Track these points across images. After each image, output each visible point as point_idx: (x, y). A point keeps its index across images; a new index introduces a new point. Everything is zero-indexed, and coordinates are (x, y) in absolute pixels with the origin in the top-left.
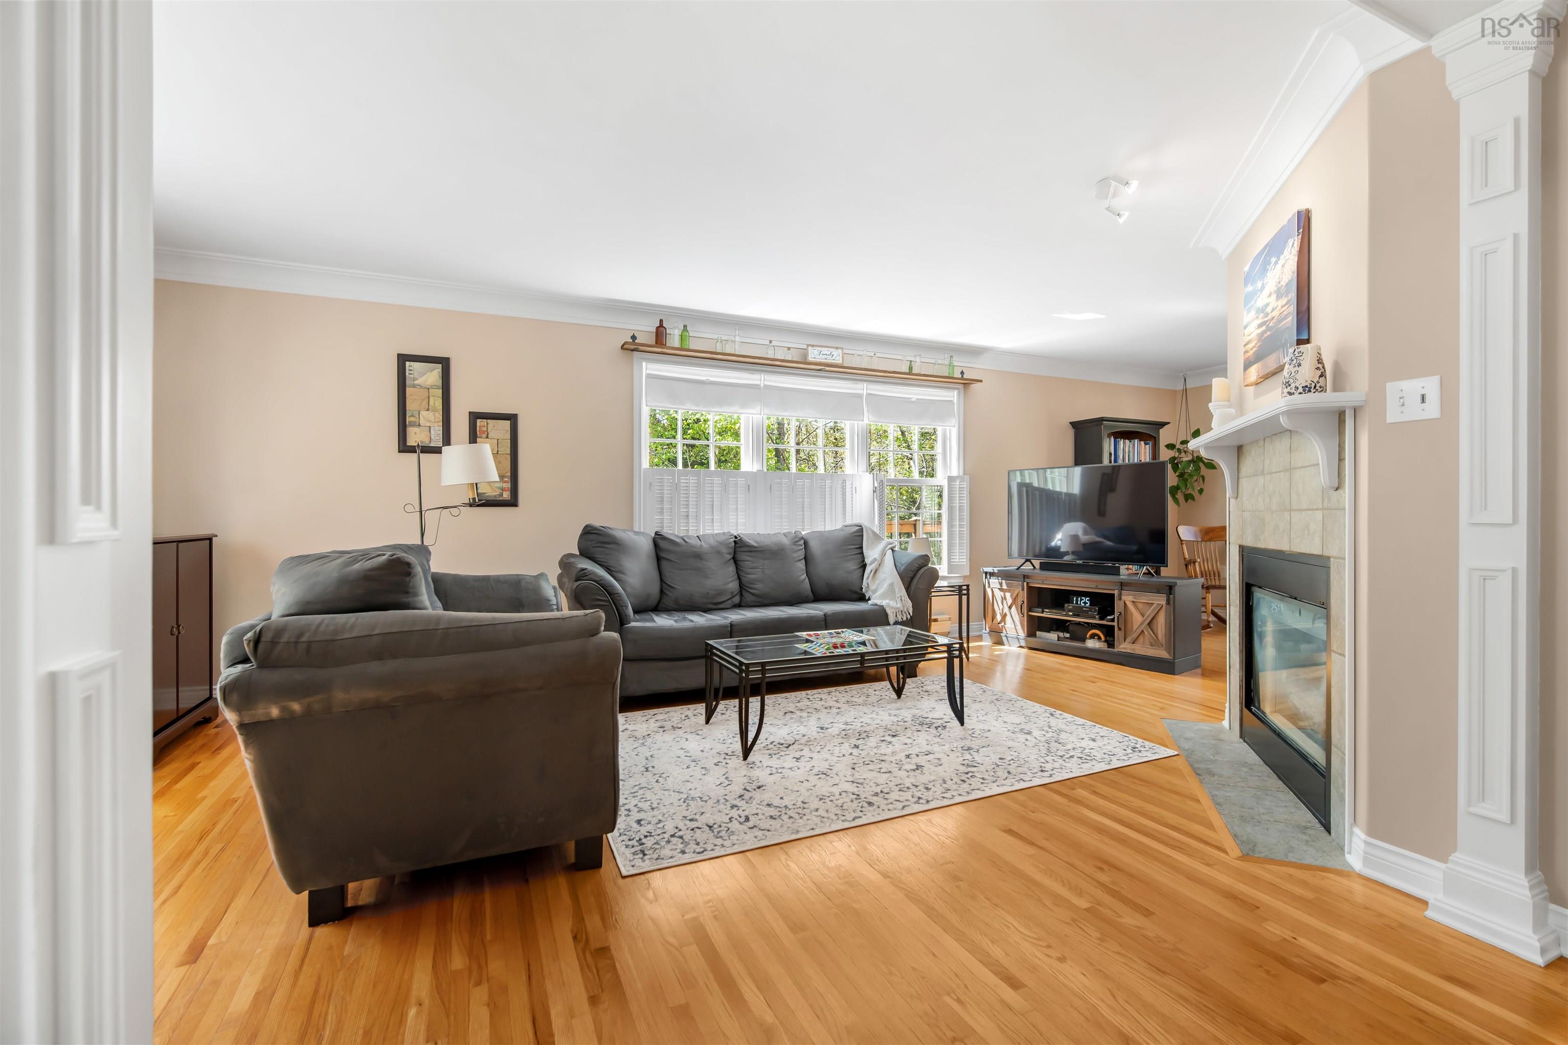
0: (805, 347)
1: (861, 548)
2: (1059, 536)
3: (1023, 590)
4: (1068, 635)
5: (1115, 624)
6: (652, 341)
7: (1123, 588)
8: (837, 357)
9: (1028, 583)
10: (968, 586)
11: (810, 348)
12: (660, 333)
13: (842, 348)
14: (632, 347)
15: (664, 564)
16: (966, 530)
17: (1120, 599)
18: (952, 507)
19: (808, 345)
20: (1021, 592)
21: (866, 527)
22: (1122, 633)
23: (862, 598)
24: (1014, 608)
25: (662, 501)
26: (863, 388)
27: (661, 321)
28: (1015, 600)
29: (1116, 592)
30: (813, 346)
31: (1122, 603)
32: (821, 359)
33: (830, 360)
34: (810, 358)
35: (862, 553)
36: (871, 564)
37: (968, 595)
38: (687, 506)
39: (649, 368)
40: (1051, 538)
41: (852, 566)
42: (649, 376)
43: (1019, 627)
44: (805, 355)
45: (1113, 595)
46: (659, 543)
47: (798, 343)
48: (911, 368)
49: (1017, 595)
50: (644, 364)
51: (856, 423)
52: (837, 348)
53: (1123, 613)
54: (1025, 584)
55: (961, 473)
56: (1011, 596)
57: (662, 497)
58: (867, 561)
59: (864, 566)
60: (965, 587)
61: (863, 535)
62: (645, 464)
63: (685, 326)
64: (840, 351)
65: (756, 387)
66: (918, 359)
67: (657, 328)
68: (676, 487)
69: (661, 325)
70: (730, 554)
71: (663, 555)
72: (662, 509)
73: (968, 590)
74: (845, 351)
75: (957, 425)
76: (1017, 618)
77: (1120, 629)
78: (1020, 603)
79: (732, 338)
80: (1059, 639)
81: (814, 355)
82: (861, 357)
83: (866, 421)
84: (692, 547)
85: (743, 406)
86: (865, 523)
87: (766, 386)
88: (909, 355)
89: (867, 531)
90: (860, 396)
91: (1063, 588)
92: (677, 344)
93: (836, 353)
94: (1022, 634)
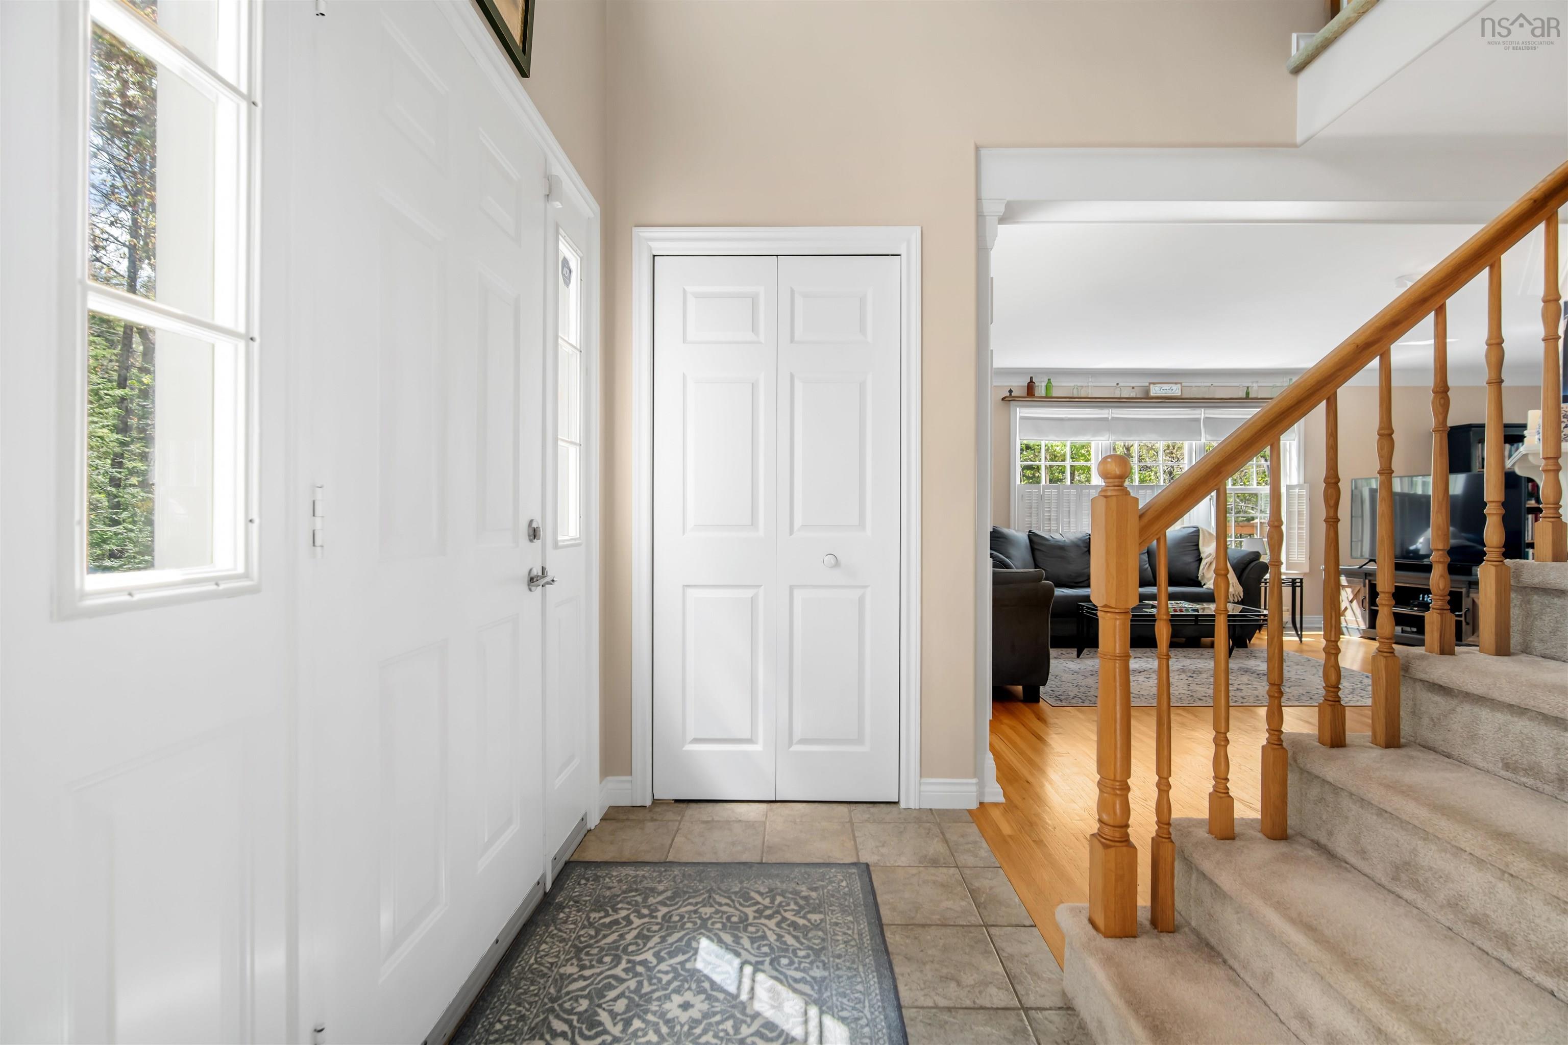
0: (1147, 384)
1: (1198, 545)
2: (1421, 540)
3: (1365, 586)
4: (1415, 630)
5: (1463, 619)
6: (1024, 393)
7: (1472, 586)
8: (1175, 390)
9: (1370, 581)
10: (1301, 580)
11: (1152, 386)
12: (1030, 388)
13: (1181, 383)
14: (1009, 399)
15: (1038, 554)
16: (1305, 532)
17: (1468, 596)
18: (1290, 512)
19: (1150, 383)
20: (1363, 588)
21: (1202, 530)
22: (1469, 628)
23: (1199, 584)
24: (1355, 602)
25: (1031, 508)
26: (1202, 413)
27: (1031, 378)
28: (1356, 596)
29: (1464, 590)
30: (1154, 383)
31: (1470, 601)
32: (1162, 393)
33: (1169, 394)
34: (1152, 394)
35: (1198, 549)
36: (1206, 558)
37: (1301, 586)
38: (1050, 511)
39: (1021, 412)
40: (1414, 542)
41: (1189, 559)
42: (1022, 418)
43: (1360, 620)
44: (1147, 391)
45: (1461, 592)
46: (1034, 540)
47: (1143, 382)
48: (1247, 394)
49: (1359, 591)
50: (1018, 409)
51: (1194, 443)
52: (1176, 383)
53: (1471, 608)
54: (1367, 581)
55: (1302, 481)
56: (1352, 592)
57: (1031, 506)
58: (1202, 555)
59: (1200, 560)
60: (1299, 581)
61: (1199, 536)
62: (1018, 482)
63: (1049, 380)
64: (1179, 386)
65: (1106, 419)
66: (1254, 385)
67: (1029, 383)
68: (1041, 497)
69: (1031, 381)
70: (1086, 547)
71: (1036, 547)
72: (1031, 514)
73: (1301, 582)
74: (1183, 384)
75: (1297, 439)
76: (1358, 611)
77: (1467, 624)
78: (1361, 598)
79: (1086, 384)
80: (1403, 631)
81: (1155, 391)
82: (1197, 387)
83: (1203, 440)
84: (1059, 541)
85: (1094, 436)
86: (1202, 525)
87: (1113, 418)
88: (1246, 382)
89: (1204, 534)
90: (1198, 420)
91: (1408, 585)
92: (1043, 394)
93: (1174, 387)
94: (1363, 626)
